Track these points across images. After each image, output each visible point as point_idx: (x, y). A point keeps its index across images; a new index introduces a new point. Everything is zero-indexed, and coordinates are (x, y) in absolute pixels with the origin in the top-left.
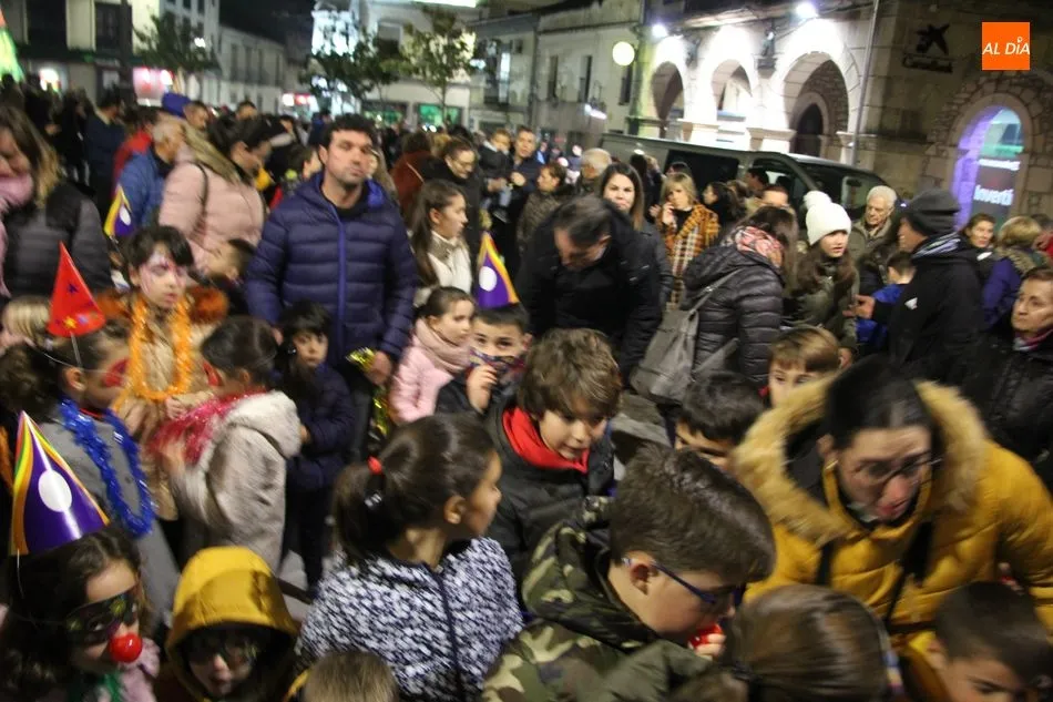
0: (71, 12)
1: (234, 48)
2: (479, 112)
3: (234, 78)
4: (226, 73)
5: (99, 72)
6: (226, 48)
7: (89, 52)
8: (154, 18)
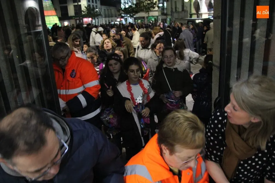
0: (69, 8)
1: (105, 10)
2: (161, 17)
3: (105, 17)
4: (104, 16)
5: (76, 20)
6: (103, 10)
7: (73, 16)
8: (85, 7)
